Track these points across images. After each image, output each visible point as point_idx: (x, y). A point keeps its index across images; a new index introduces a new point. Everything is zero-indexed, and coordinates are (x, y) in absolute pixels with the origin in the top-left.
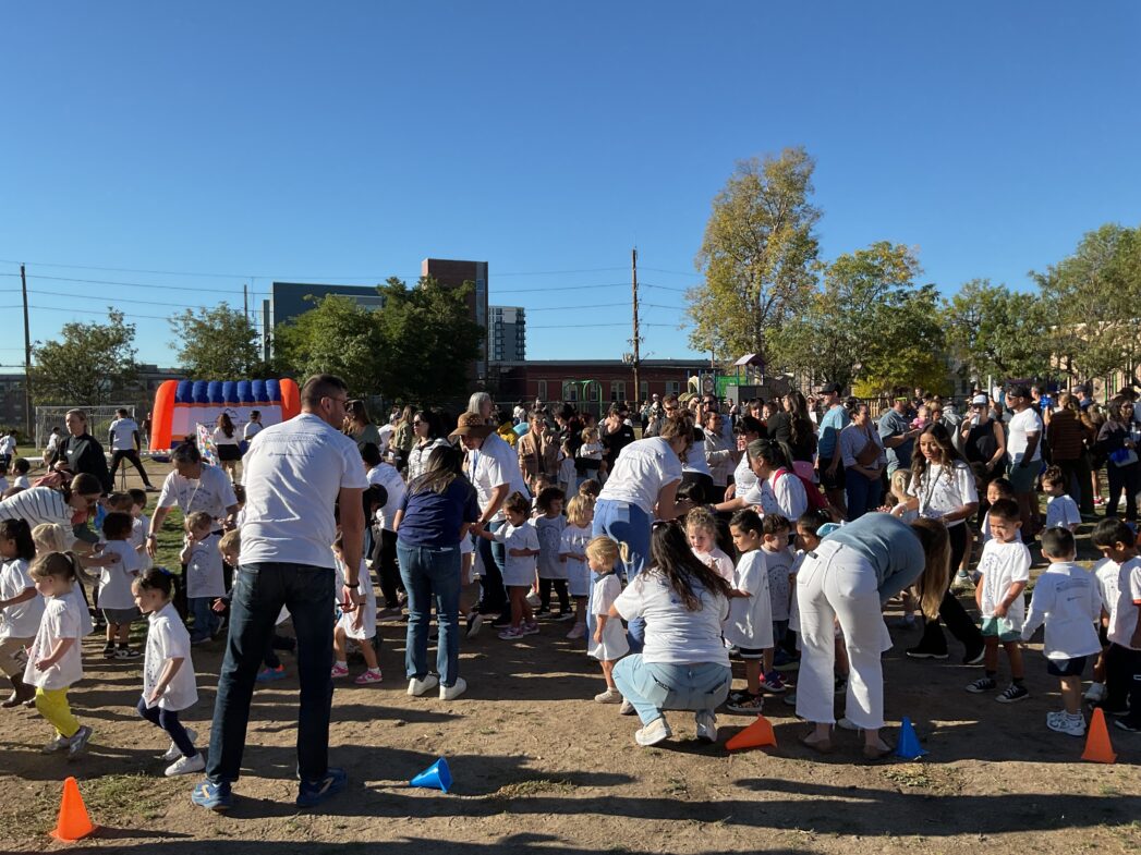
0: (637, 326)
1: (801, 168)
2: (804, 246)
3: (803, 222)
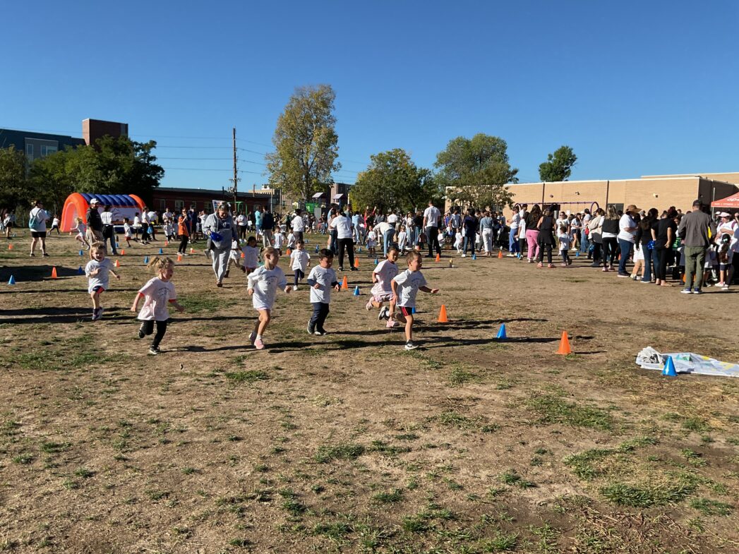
0: (236, 172)
1: (328, 96)
2: (332, 137)
3: (328, 124)
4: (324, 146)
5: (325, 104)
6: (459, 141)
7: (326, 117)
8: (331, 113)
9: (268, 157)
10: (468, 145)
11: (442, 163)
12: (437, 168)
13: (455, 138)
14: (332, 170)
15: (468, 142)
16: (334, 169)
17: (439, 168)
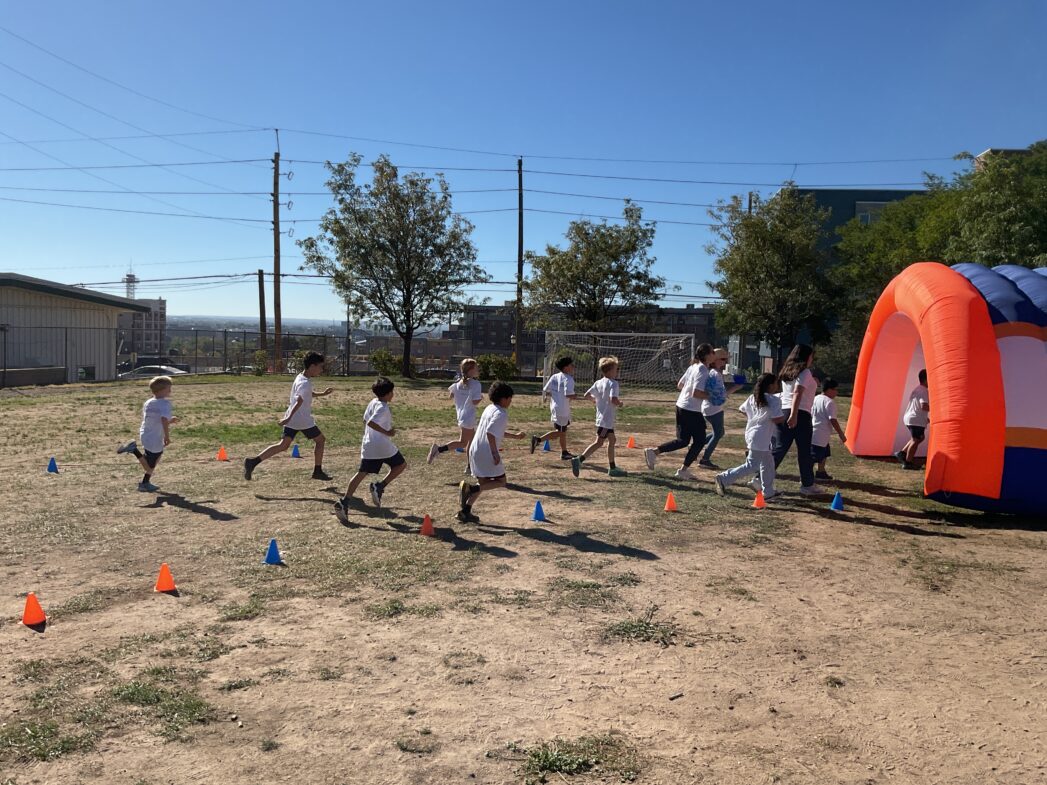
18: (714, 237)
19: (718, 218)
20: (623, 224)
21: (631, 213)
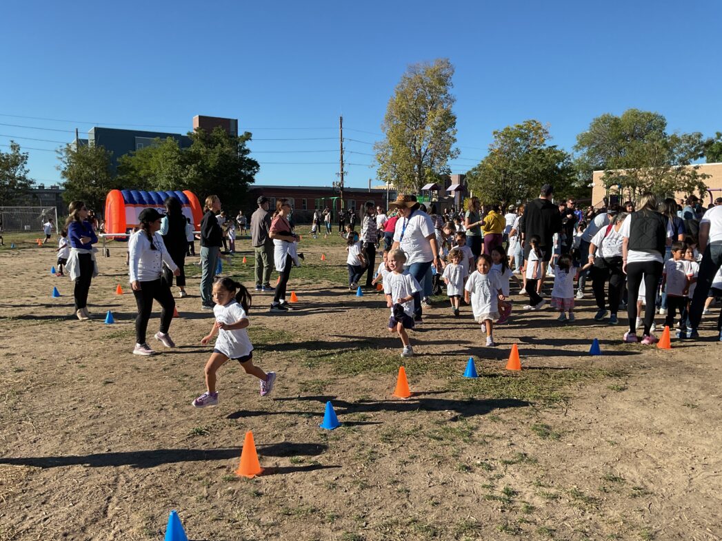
0: (342, 164)
1: (446, 71)
2: (449, 119)
3: (445, 105)
4: (440, 130)
5: (442, 81)
6: (605, 120)
7: (443, 96)
8: (449, 92)
9: (376, 147)
10: (616, 123)
11: (583, 146)
12: (577, 151)
13: (600, 116)
14: (449, 158)
15: (616, 119)
16: (452, 156)
17: (580, 152)
18: (60, 162)
19: (61, 154)
20: (10, 152)
21: (15, 147)
